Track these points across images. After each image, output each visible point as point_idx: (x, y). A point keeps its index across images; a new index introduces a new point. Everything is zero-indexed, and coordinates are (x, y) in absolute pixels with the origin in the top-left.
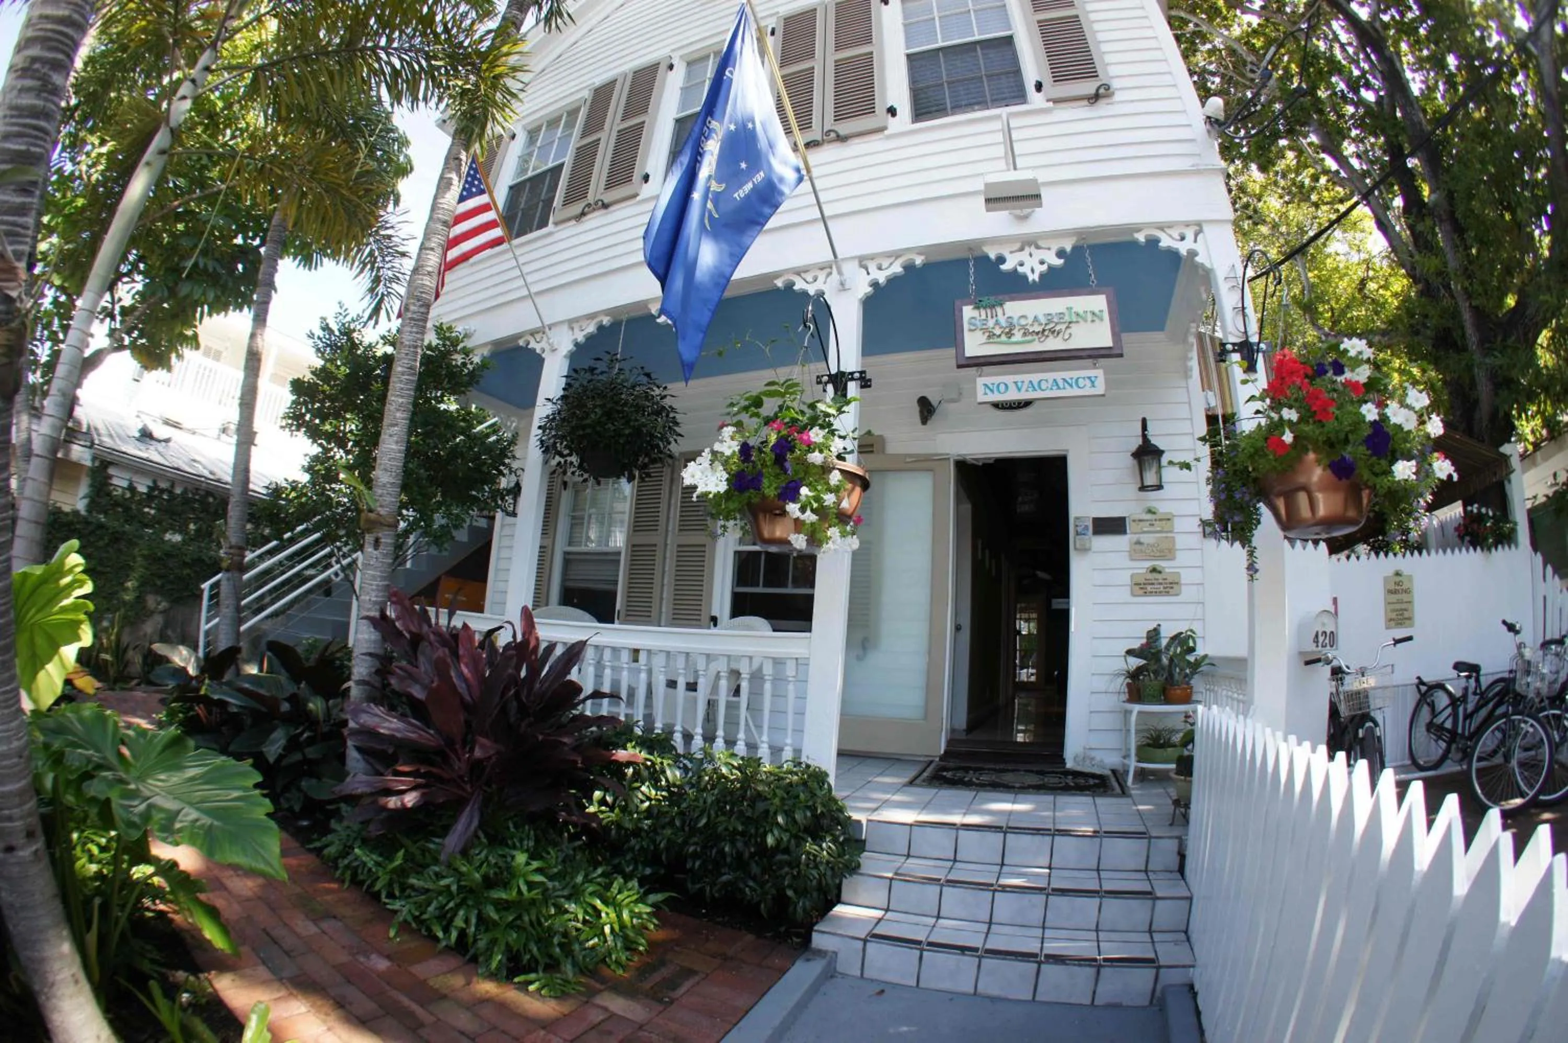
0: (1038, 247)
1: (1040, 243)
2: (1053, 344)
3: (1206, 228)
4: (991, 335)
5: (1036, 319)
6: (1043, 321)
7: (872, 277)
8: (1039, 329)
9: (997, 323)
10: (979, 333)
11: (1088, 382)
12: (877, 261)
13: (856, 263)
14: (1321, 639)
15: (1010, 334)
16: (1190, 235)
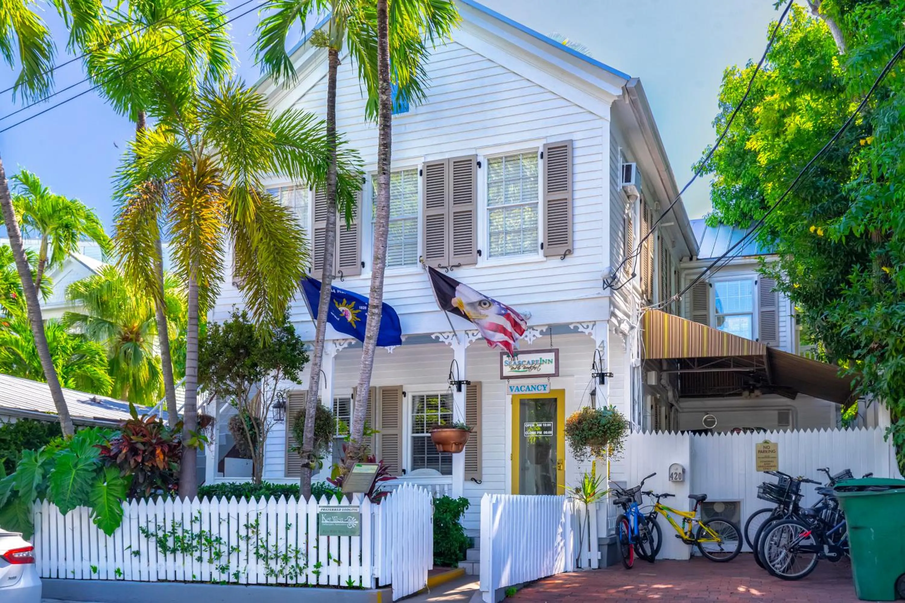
0: (533, 329)
1: (535, 328)
2: (534, 372)
3: (597, 323)
4: (513, 368)
5: (529, 362)
6: (531, 363)
7: (470, 339)
8: (529, 366)
9: (515, 363)
10: (508, 367)
11: (543, 388)
12: (472, 332)
13: (464, 332)
14: (674, 476)
15: (519, 368)
16: (591, 325)
